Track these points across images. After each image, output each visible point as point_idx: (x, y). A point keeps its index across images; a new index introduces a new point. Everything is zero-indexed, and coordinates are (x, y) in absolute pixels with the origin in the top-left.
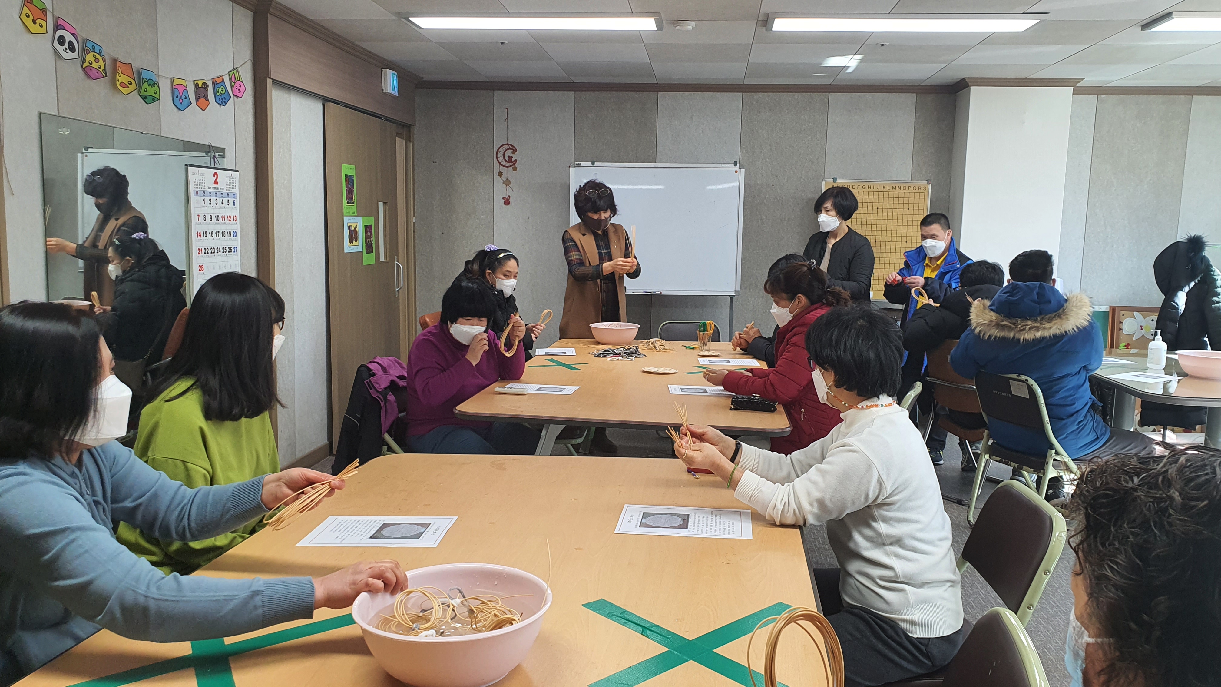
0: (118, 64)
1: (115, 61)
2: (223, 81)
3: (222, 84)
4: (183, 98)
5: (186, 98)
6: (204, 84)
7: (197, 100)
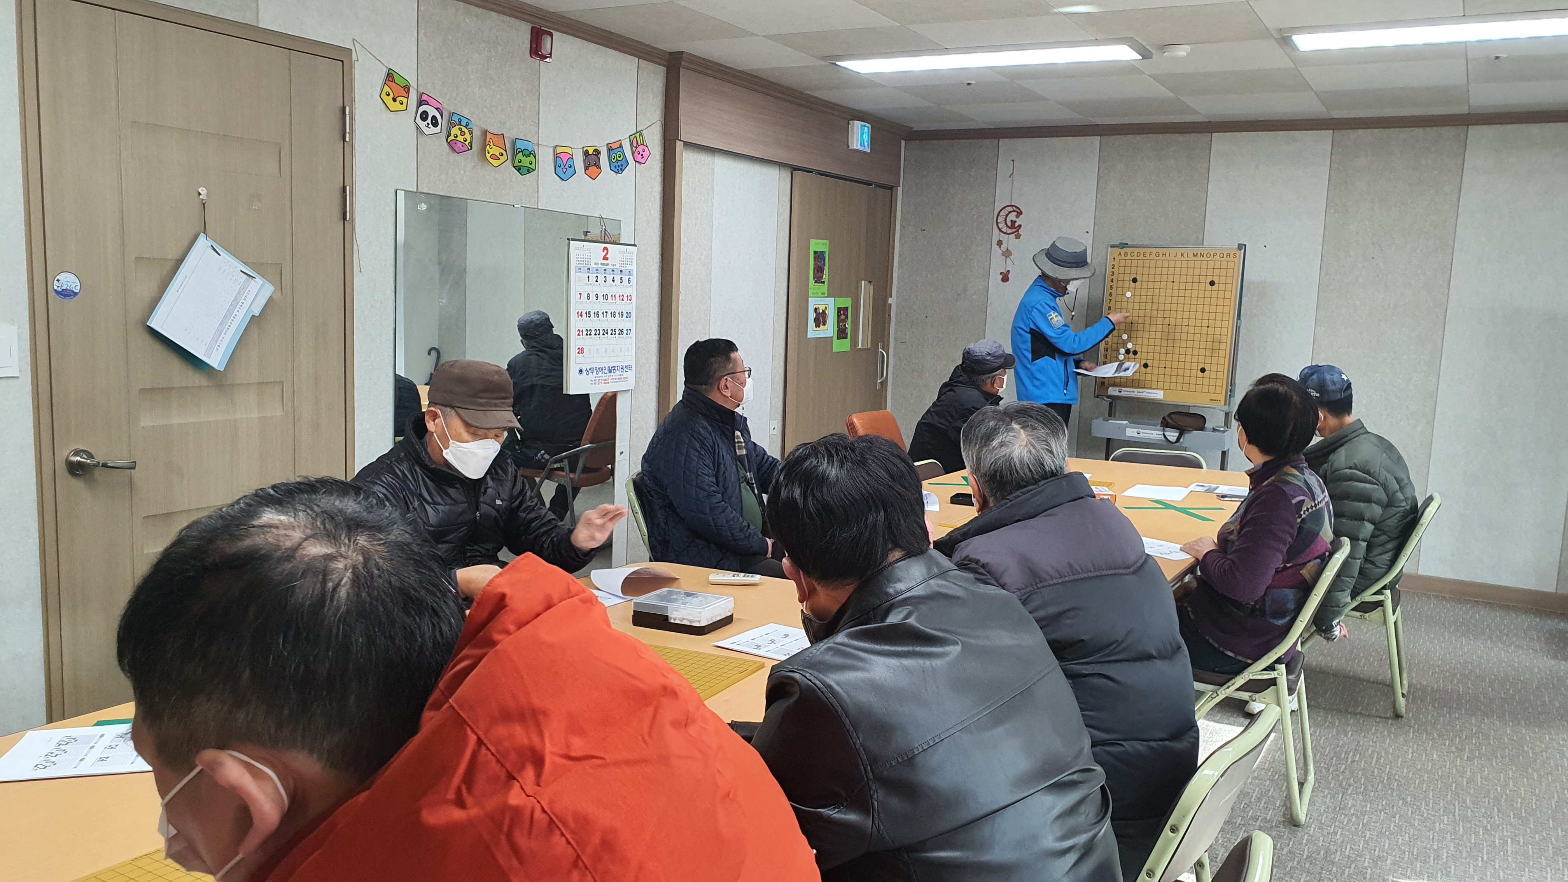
0: (489, 136)
1: (485, 132)
2: (621, 146)
3: (620, 149)
4: (567, 167)
5: (570, 167)
6: (595, 150)
7: (586, 168)
